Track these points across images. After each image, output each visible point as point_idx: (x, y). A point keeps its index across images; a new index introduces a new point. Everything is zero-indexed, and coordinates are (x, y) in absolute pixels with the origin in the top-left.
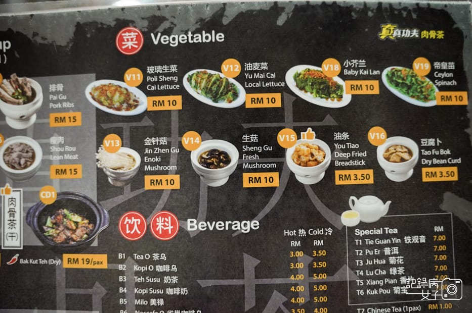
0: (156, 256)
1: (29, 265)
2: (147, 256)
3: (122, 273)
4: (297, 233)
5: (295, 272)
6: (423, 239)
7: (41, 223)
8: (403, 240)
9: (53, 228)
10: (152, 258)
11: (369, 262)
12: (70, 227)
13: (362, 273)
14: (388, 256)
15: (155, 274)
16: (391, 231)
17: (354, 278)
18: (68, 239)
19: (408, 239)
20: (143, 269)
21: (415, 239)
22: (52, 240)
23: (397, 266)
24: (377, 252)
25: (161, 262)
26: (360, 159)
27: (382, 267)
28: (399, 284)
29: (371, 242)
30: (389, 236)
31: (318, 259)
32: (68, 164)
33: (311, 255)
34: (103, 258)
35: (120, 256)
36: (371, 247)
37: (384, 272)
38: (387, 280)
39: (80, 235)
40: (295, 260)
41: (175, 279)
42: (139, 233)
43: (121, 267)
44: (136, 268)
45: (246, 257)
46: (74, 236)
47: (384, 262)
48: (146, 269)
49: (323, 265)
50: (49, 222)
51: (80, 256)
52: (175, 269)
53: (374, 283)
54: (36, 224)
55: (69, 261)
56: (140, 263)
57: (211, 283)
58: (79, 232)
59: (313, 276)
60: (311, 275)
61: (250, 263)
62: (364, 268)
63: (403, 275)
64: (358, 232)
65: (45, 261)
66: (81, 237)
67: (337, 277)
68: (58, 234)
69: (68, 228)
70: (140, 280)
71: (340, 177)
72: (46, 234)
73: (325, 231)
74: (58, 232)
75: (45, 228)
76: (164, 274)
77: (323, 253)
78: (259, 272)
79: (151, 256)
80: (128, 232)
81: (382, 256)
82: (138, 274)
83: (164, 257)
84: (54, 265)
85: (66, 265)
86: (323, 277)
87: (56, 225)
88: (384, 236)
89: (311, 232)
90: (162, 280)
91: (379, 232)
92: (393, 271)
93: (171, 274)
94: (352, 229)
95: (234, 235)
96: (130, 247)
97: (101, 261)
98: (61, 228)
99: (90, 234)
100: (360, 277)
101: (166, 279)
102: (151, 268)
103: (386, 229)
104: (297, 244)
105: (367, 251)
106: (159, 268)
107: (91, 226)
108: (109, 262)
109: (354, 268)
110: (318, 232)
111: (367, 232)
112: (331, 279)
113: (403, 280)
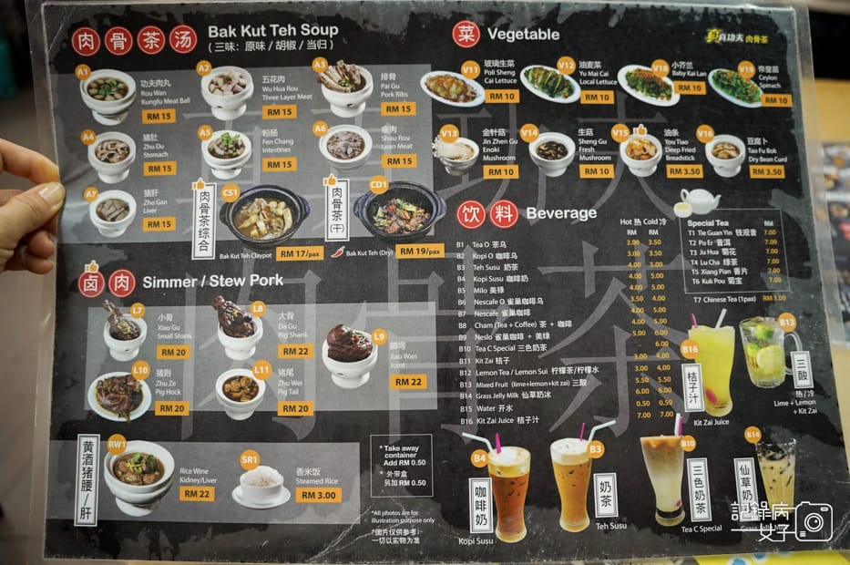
0: (495, 244)
1: (357, 257)
2: (487, 244)
3: (460, 261)
4: (633, 222)
5: (633, 259)
6: (754, 232)
7: (371, 213)
8: (734, 233)
9: (384, 218)
10: (491, 246)
11: (702, 253)
12: (404, 217)
13: (696, 263)
14: (721, 247)
15: (495, 262)
16: (722, 224)
17: (689, 267)
18: (401, 229)
19: (739, 232)
20: (483, 257)
21: (746, 232)
22: (384, 231)
23: (730, 257)
24: (710, 243)
25: (501, 250)
26: (689, 154)
27: (715, 257)
28: (733, 275)
29: (704, 234)
30: (720, 228)
31: (654, 248)
32: (401, 153)
33: (647, 243)
34: (441, 247)
35: (458, 244)
36: (705, 238)
37: (718, 263)
38: (721, 271)
39: (415, 224)
40: (632, 248)
41: (515, 267)
42: (478, 221)
43: (459, 256)
44: (475, 256)
45: (585, 244)
46: (408, 226)
47: (717, 253)
48: (485, 257)
49: (659, 253)
50: (380, 212)
51: (414, 246)
52: (515, 256)
53: (709, 272)
54: (365, 215)
55: (403, 251)
56: (479, 251)
57: (551, 270)
58: (413, 221)
59: (649, 264)
60: (648, 264)
61: (589, 250)
62: (699, 258)
63: (736, 266)
64: (690, 223)
65: (376, 253)
66: (416, 227)
67: (672, 266)
68: (390, 225)
69: (402, 219)
70: (480, 267)
71: (672, 171)
72: (377, 225)
73: (659, 222)
74: (390, 222)
75: (375, 218)
76: (505, 261)
77: (658, 242)
78: (598, 259)
79: (491, 244)
80: (466, 220)
81: (715, 247)
82: (477, 262)
83: (504, 245)
84: (386, 256)
85: (399, 255)
86: (659, 265)
87: (388, 215)
88: (715, 228)
89: (646, 222)
90: (502, 268)
91: (711, 224)
92: (727, 262)
93: (511, 261)
94: (685, 220)
95: (573, 223)
96: (469, 236)
97: (437, 250)
98: (394, 218)
99: (426, 223)
100: (695, 267)
101: (507, 267)
102: (491, 256)
103: (718, 221)
104: (633, 232)
105: (700, 242)
106: (499, 256)
107: (426, 216)
108: (445, 251)
109: (688, 257)
110: (653, 222)
111: (699, 224)
112: (668, 267)
113: (737, 271)
